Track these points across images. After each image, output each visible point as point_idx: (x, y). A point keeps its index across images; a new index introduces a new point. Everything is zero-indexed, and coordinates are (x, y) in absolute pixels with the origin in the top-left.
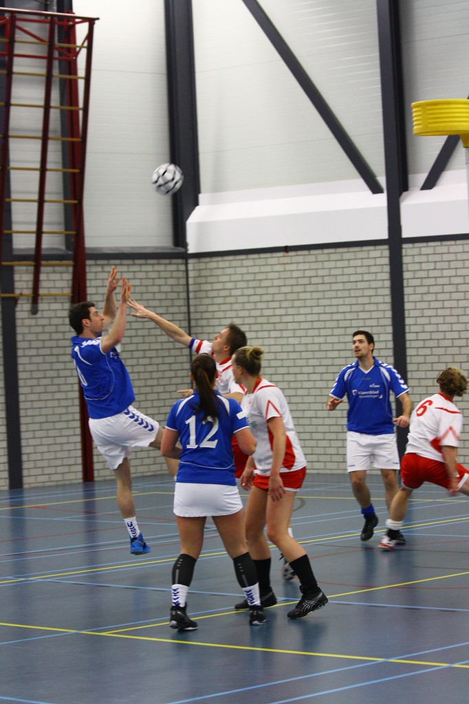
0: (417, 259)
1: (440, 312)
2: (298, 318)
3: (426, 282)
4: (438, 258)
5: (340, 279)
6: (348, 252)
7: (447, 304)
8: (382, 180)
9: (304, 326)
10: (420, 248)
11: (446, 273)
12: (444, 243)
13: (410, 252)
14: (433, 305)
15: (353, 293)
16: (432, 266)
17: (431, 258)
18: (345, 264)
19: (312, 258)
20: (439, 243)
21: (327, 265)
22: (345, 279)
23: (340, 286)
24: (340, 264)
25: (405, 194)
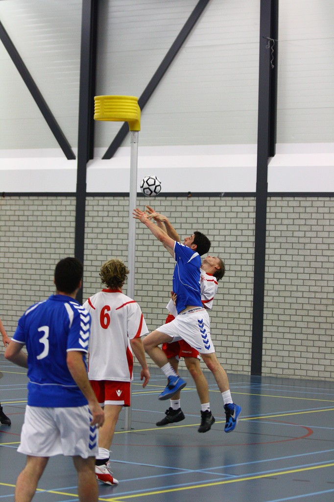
0: (96, 208)
1: (109, 247)
2: (8, 244)
3: (101, 225)
4: (111, 208)
5: (40, 218)
6: (47, 200)
7: (115, 242)
8: (75, 150)
9: (12, 250)
10: (98, 200)
11: (115, 219)
12: (115, 198)
13: (91, 203)
14: (105, 241)
15: (48, 229)
16: (106, 214)
17: (106, 208)
18: (44, 208)
19: (21, 202)
20: (112, 198)
21: (31, 208)
22: (44, 218)
23: (40, 224)
24: (40, 208)
25: (90, 161)
